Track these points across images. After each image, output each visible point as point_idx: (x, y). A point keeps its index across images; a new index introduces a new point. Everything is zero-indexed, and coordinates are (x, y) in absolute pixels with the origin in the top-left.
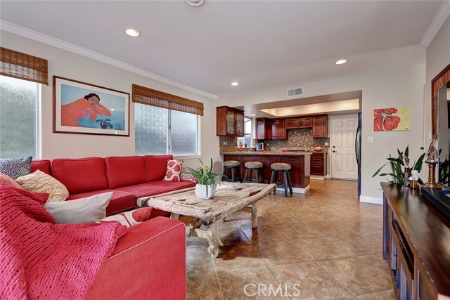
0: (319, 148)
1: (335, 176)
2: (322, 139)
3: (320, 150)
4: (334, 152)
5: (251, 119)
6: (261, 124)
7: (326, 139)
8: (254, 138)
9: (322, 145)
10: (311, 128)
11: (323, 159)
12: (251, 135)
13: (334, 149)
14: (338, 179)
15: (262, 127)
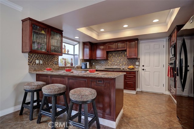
0: (132, 67)
1: (144, 90)
2: (134, 59)
3: (133, 69)
4: (143, 70)
5: (79, 42)
6: (86, 48)
7: (137, 59)
8: (81, 57)
9: (134, 64)
10: (126, 50)
11: (135, 76)
12: (79, 55)
13: (143, 68)
14: (147, 93)
15: (87, 51)
